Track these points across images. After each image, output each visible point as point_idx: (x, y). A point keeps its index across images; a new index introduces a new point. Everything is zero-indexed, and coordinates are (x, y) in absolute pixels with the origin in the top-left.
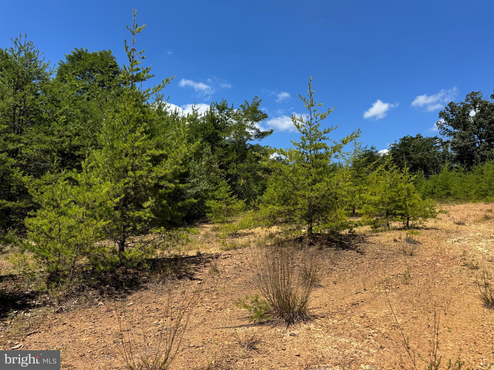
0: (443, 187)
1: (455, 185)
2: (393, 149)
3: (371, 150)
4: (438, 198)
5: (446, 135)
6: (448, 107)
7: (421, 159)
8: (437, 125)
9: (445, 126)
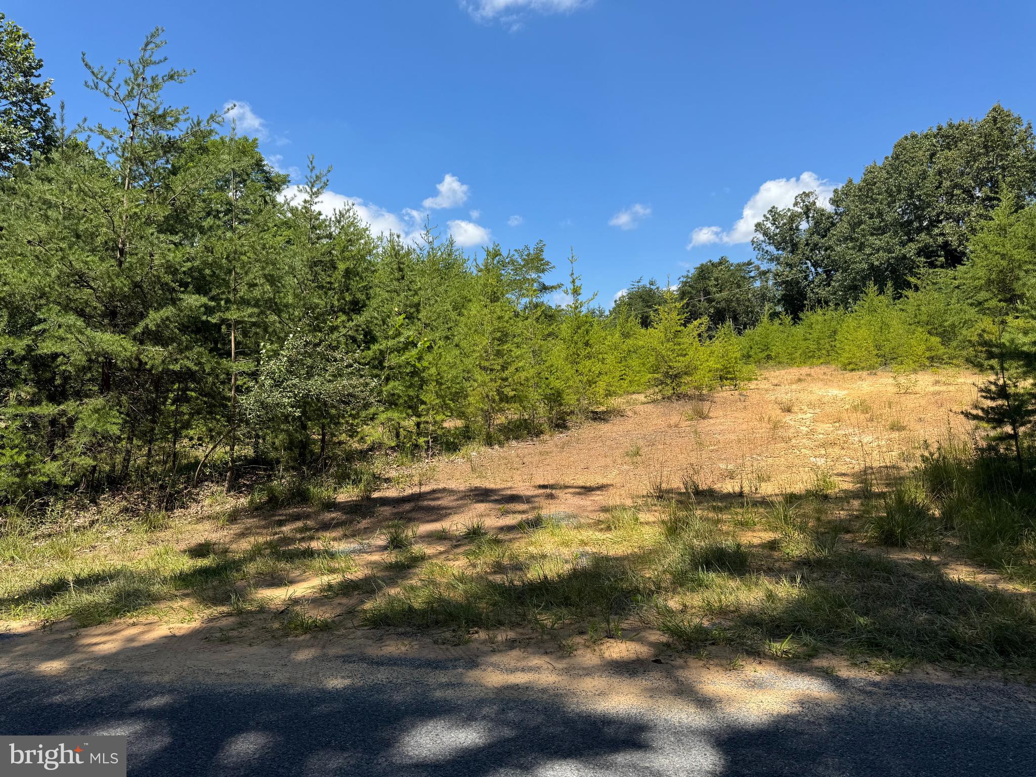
0: (762, 347)
1: (777, 344)
2: (685, 284)
3: (648, 286)
4: (756, 362)
5: (765, 260)
6: (768, 216)
7: (728, 301)
8: (753, 245)
9: (764, 245)
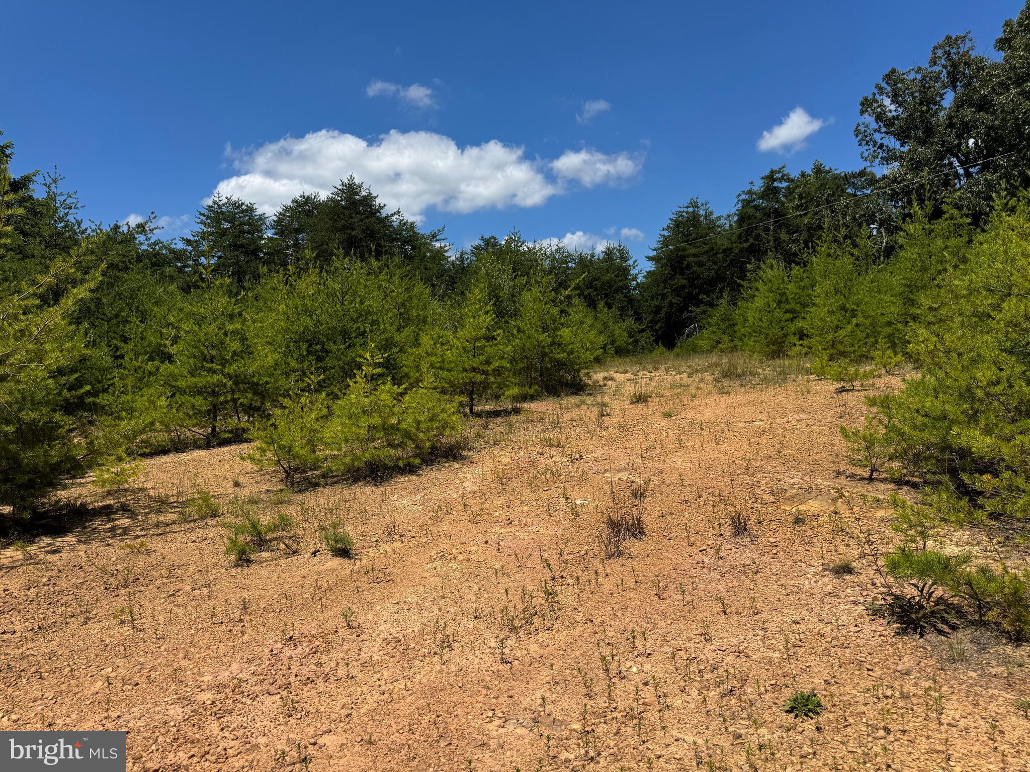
2: (746, 203)
5: (877, 161)
8: (857, 136)
